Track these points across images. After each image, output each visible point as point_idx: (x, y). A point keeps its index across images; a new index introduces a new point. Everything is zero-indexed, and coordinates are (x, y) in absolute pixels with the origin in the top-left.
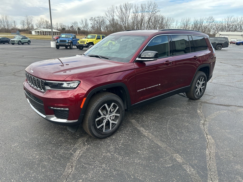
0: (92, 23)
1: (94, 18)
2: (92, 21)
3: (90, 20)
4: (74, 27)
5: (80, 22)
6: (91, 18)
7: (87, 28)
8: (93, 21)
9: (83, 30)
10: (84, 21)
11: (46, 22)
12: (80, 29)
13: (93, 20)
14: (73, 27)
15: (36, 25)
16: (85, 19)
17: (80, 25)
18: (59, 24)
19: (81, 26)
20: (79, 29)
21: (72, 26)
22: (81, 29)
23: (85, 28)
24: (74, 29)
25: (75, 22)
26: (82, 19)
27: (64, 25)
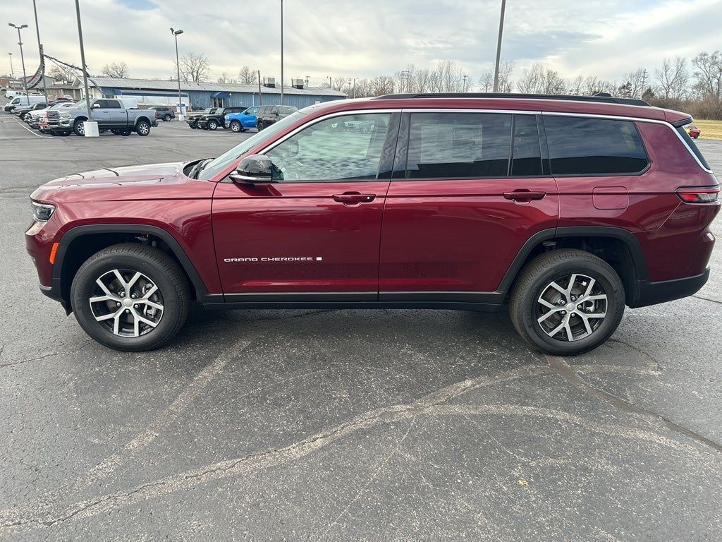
0: (701, 71)
1: (710, 55)
2: (703, 66)
3: (695, 61)
4: (633, 86)
5: (657, 72)
6: (701, 55)
7: (679, 90)
8: (707, 65)
9: (662, 98)
10: (673, 68)
11: (548, 74)
12: (653, 95)
13: (706, 61)
14: (628, 89)
15: (519, 85)
16: (678, 60)
17: (655, 80)
18: (585, 79)
19: (659, 83)
20: (649, 92)
21: (628, 84)
22: (657, 95)
23: (671, 90)
24: (632, 94)
25: (639, 73)
26: (665, 61)
27: (603, 81)
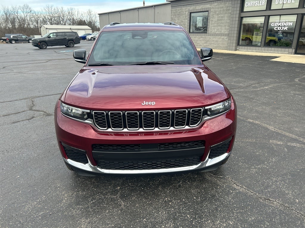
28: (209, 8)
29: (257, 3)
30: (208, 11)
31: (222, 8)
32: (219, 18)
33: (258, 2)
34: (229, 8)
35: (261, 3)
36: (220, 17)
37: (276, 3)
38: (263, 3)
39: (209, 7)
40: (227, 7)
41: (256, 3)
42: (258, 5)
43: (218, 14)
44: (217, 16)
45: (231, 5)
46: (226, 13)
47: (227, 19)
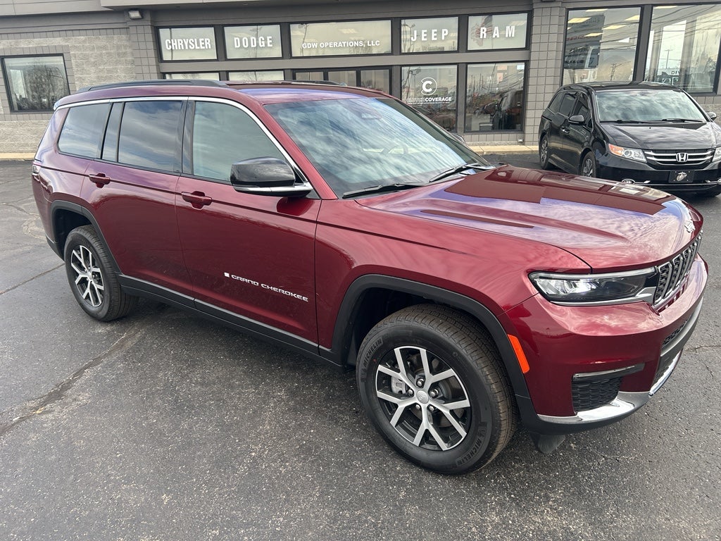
28: (62, 46)
29: (194, 43)
30: (61, 55)
31: (105, 47)
32: (101, 74)
33: (196, 40)
34: (124, 51)
35: (201, 44)
36: (101, 71)
37: (236, 46)
38: (206, 43)
39: (63, 43)
40: (118, 47)
41: (190, 42)
42: (197, 48)
43: (95, 64)
44: (93, 70)
45: (127, 43)
46: (117, 63)
47: (125, 76)
